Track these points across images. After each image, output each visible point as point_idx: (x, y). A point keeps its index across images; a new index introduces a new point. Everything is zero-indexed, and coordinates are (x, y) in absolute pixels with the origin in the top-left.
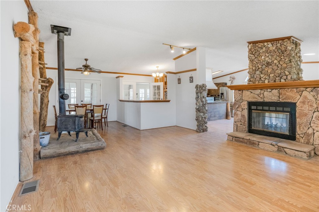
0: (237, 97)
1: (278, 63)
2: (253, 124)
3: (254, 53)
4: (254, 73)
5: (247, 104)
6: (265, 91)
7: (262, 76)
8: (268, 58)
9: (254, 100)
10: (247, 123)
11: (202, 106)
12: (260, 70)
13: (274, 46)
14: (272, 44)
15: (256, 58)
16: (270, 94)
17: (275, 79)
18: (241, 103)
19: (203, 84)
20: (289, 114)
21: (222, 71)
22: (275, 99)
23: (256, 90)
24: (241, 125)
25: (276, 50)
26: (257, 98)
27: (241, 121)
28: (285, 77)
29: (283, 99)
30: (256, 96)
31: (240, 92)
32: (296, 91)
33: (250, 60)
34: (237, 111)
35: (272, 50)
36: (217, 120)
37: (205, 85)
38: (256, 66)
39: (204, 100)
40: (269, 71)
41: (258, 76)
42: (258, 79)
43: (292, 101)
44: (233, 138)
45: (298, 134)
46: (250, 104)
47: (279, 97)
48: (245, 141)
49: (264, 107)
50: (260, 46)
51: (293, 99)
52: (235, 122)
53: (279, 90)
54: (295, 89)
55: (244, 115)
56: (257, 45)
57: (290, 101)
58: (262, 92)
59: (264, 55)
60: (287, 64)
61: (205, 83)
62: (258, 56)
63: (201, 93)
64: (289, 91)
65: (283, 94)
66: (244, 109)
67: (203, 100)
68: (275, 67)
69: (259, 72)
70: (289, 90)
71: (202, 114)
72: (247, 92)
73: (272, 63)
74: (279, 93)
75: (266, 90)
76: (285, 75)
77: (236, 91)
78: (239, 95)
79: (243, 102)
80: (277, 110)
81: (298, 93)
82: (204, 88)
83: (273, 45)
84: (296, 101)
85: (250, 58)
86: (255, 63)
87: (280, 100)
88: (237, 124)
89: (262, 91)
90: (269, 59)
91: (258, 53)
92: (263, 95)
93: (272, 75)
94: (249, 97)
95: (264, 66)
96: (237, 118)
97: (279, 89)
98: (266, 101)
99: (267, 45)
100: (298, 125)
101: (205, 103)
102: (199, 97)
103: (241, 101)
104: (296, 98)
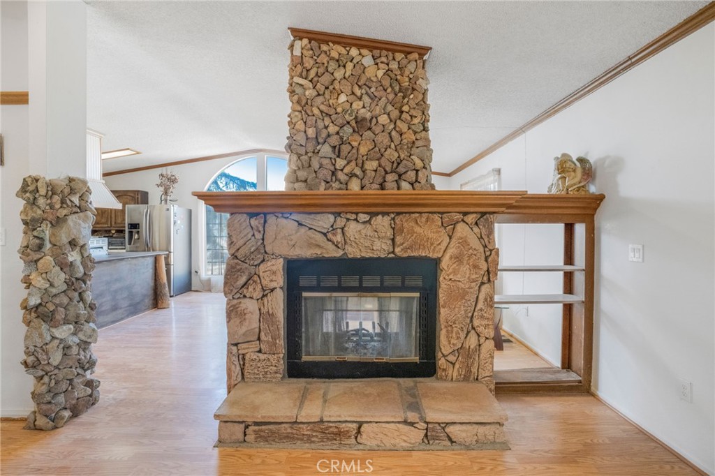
0: (241, 242)
1: (392, 126)
2: (303, 343)
3: (312, 74)
4: (310, 149)
5: (283, 269)
6: (348, 220)
7: (340, 163)
8: (361, 104)
9: (308, 253)
10: (282, 342)
11: (65, 287)
12: (334, 140)
13: (381, 65)
14: (373, 56)
15: (319, 95)
16: (368, 230)
17: (380, 180)
18: (259, 265)
19: (71, 180)
20: (418, 295)
21: (138, 151)
22: (381, 248)
23: (318, 217)
24: (260, 351)
25: (386, 82)
26: (319, 246)
27: (259, 339)
28: (411, 175)
29: (405, 250)
30: (320, 239)
31: (254, 222)
32: (440, 224)
33: (296, 98)
34: (243, 301)
35: (374, 79)
36: (122, 319)
37: (84, 182)
38: (320, 124)
39: (74, 256)
40: (363, 150)
41: (325, 162)
42: (325, 173)
43: (430, 255)
44: (247, 427)
45: (444, 356)
46: (294, 269)
47: (393, 240)
48: (306, 430)
49: (343, 278)
50: (334, 54)
51: (432, 247)
52: (236, 345)
53: (393, 219)
54: (436, 217)
55: (271, 315)
56: (324, 47)
57: (424, 254)
58: (340, 222)
59: (348, 89)
60: (415, 133)
61: (81, 177)
62: (327, 88)
63: (58, 222)
64: (424, 220)
65: (405, 230)
66: (272, 290)
67: (70, 259)
68: (383, 139)
69: (330, 149)
70: (421, 217)
71: (63, 332)
72: (283, 222)
73: (373, 124)
74: (393, 229)
75: (354, 216)
76: (414, 170)
77: (239, 217)
78: (250, 236)
79: (269, 264)
80: (385, 284)
81: (445, 228)
82: (76, 200)
83: (378, 61)
84: (440, 256)
85: (298, 90)
86: (316, 111)
87: (397, 250)
88: (244, 352)
89: (339, 219)
90: (364, 107)
91: (326, 79)
92: (343, 234)
93: (371, 165)
94: (292, 243)
95: (348, 129)
96: (244, 329)
97: (392, 216)
98: (350, 256)
99: (360, 57)
100: (443, 327)
101: (80, 275)
102: (48, 246)
103: (261, 257)
104: (439, 244)
